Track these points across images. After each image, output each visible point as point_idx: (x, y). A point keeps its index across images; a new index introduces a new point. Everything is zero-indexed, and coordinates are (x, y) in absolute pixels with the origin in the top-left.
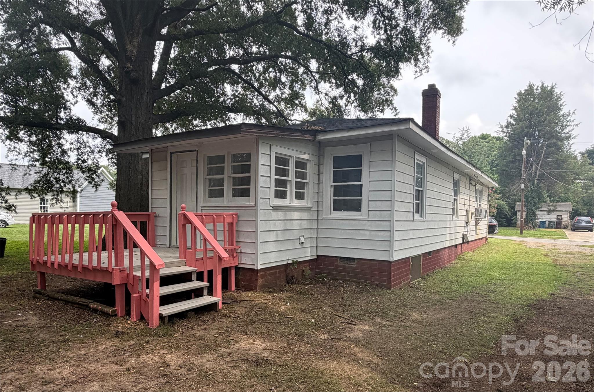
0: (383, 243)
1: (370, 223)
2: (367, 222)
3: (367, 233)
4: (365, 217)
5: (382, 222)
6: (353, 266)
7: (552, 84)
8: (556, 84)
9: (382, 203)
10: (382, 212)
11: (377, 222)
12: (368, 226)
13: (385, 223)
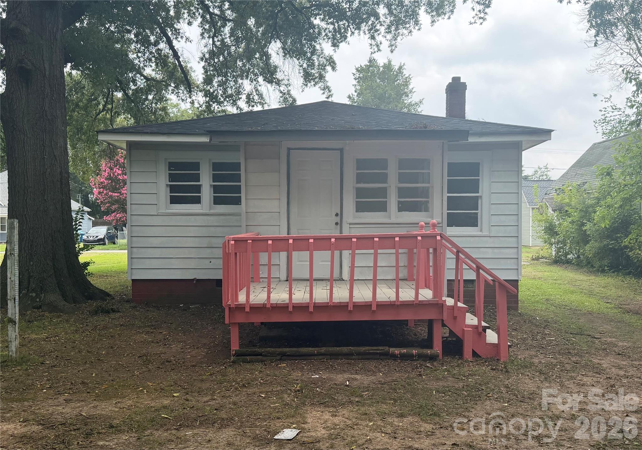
0: (509, 261)
1: (492, 239)
2: (488, 238)
3: (490, 250)
4: (485, 233)
5: (506, 239)
6: (471, 289)
7: (401, 64)
8: (404, 64)
9: (508, 217)
10: (506, 228)
11: (501, 238)
12: (490, 242)
13: (510, 239)
